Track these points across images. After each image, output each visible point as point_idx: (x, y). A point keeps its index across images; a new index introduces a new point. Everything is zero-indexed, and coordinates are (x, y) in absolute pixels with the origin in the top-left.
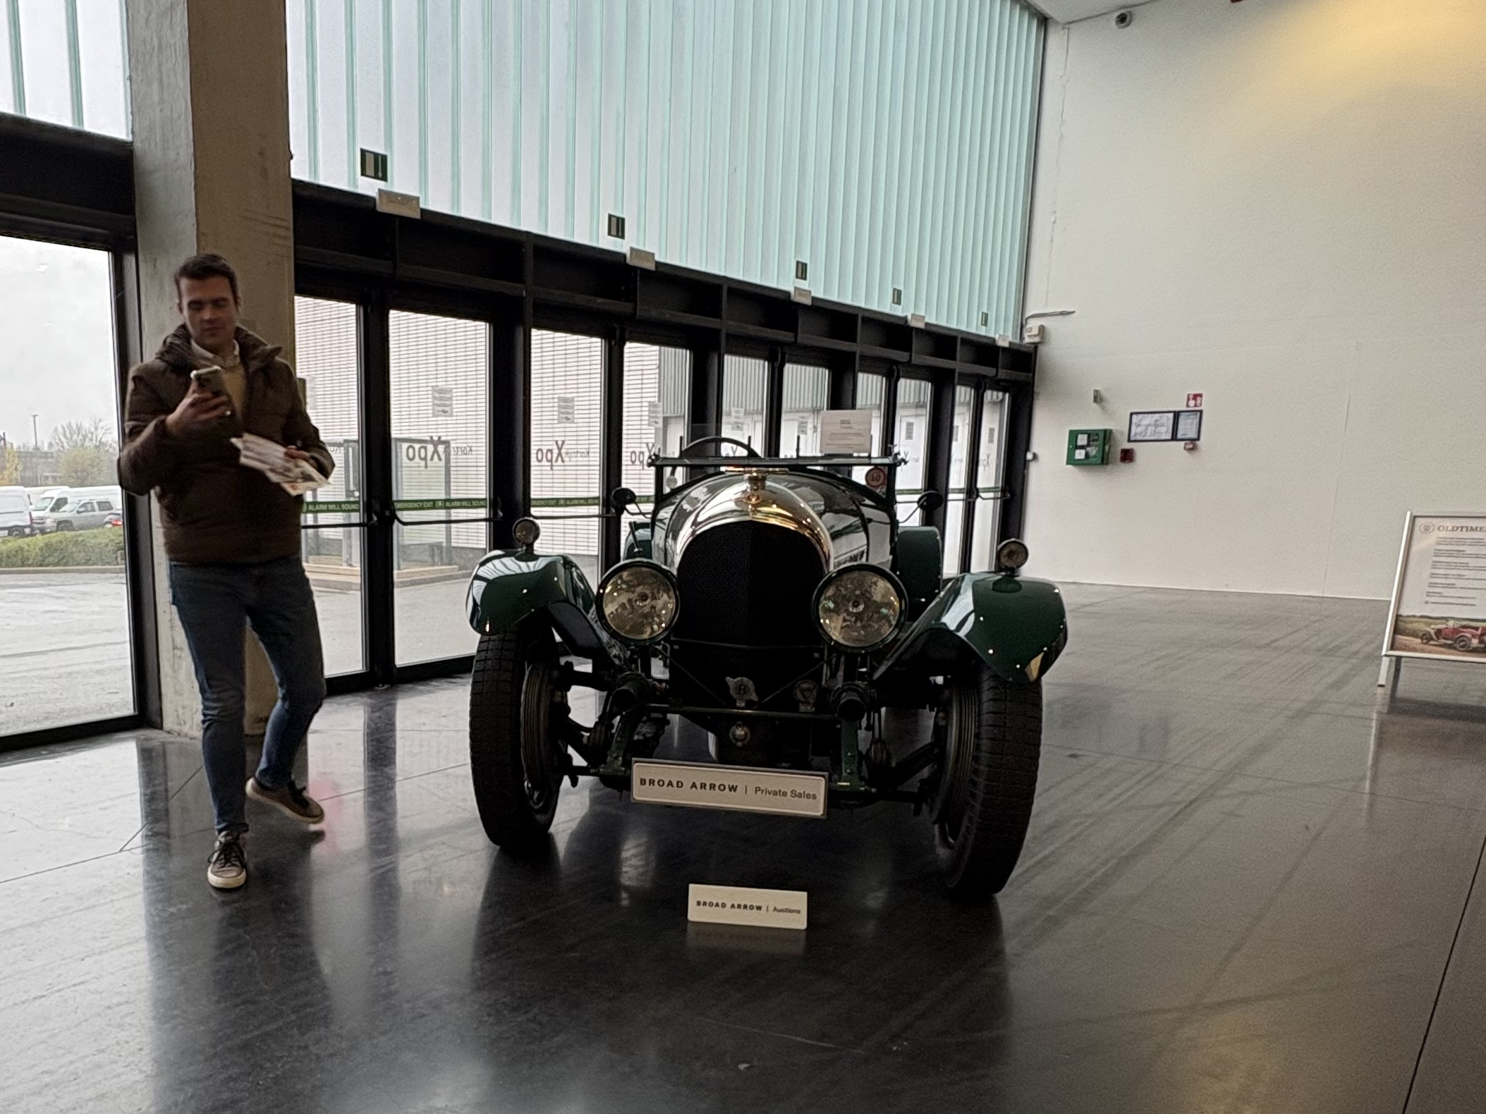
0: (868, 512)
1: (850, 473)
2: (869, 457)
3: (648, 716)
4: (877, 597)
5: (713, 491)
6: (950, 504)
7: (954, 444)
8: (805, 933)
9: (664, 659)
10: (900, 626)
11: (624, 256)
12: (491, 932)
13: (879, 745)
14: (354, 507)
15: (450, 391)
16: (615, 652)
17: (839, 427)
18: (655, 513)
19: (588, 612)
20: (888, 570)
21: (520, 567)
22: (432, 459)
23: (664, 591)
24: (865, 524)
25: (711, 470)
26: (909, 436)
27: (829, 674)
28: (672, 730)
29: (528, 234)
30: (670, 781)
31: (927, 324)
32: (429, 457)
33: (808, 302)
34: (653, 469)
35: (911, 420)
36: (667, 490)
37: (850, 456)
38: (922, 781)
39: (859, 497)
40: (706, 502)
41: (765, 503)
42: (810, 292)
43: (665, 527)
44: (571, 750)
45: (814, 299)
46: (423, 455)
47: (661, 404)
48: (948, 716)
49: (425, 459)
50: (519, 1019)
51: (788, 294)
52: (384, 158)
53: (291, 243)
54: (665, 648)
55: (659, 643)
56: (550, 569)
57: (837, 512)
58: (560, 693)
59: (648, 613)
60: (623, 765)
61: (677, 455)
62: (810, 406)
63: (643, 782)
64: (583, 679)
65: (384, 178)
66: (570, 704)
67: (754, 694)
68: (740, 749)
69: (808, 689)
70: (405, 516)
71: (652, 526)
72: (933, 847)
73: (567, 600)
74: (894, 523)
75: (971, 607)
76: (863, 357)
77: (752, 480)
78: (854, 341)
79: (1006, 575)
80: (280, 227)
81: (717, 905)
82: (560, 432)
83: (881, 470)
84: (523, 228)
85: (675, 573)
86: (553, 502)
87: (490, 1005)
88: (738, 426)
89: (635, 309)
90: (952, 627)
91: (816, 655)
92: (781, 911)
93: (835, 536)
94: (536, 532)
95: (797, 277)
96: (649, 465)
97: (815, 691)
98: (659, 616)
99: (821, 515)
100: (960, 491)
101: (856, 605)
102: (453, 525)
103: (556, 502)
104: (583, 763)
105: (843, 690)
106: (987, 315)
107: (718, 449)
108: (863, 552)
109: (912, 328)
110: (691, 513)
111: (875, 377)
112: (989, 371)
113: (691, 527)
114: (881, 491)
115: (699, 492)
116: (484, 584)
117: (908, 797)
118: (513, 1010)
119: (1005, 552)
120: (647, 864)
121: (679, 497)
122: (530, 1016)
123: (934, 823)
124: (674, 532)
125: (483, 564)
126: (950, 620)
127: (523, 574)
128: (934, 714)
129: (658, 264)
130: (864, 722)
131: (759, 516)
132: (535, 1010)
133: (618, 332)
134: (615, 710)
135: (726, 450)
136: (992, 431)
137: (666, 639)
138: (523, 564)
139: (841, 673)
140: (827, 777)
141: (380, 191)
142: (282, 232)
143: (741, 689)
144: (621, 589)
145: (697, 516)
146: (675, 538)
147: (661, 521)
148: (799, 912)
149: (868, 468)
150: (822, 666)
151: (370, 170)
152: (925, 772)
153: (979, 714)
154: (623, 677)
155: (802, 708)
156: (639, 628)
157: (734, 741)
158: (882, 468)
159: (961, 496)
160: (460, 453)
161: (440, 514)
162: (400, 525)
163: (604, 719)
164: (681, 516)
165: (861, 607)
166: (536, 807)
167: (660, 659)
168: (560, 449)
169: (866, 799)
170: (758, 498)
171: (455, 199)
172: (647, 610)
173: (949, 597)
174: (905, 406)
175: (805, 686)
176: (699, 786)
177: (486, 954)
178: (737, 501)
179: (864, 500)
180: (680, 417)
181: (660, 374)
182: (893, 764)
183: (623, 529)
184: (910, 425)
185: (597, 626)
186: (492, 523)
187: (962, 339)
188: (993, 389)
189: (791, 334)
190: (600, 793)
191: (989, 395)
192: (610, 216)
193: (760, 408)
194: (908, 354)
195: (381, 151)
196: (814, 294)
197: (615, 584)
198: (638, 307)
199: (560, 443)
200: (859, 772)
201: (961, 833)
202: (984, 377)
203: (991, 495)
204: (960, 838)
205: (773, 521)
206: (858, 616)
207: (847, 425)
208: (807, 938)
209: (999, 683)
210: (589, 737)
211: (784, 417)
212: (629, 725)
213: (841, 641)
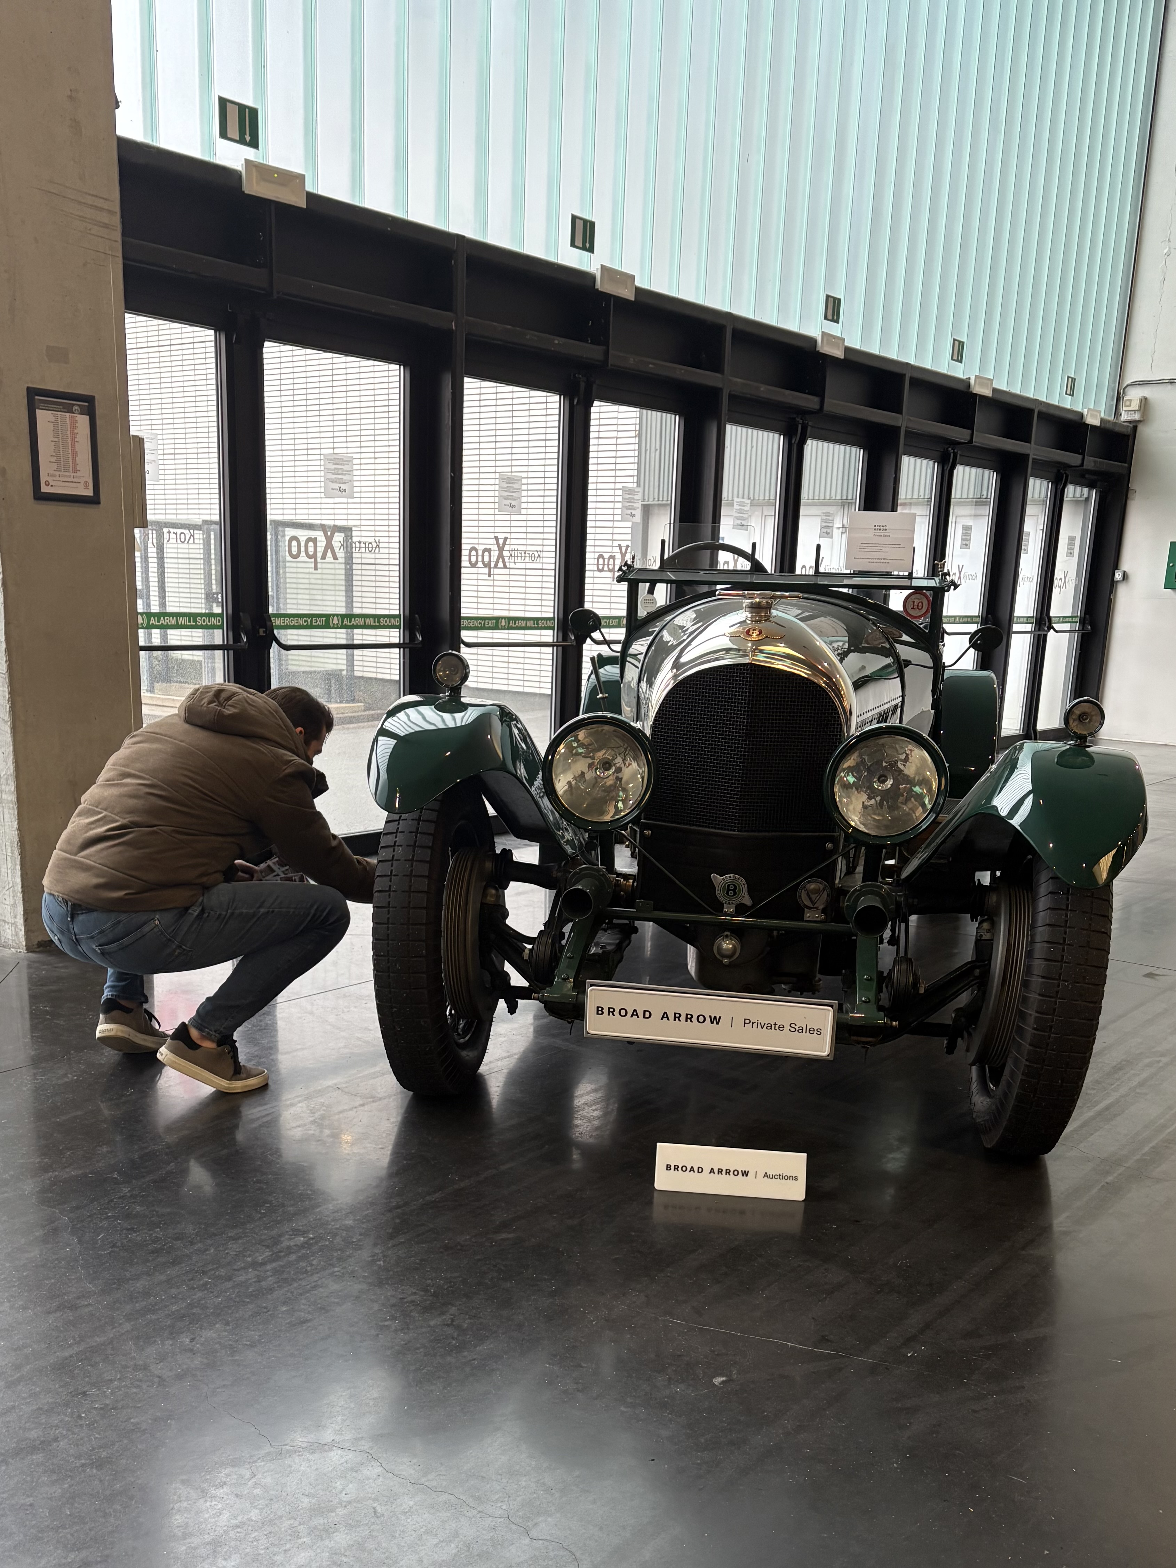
0: (905, 652)
1: (886, 598)
2: (910, 576)
3: (610, 922)
4: (910, 770)
5: (705, 619)
6: (1014, 638)
7: (1023, 557)
8: (803, 1204)
9: (632, 847)
10: (937, 809)
11: (593, 277)
12: (398, 1207)
13: (904, 967)
14: (215, 621)
15: (350, 461)
16: (568, 836)
17: (870, 534)
18: (626, 644)
19: (532, 785)
20: (925, 735)
21: (443, 721)
22: (324, 557)
23: (634, 759)
24: (901, 667)
25: (705, 589)
26: (966, 545)
27: (844, 869)
28: (642, 940)
29: (460, 238)
30: (635, 1010)
31: (995, 390)
32: (319, 555)
33: (839, 354)
34: (624, 586)
35: (969, 522)
36: (642, 613)
37: (888, 575)
38: (957, 1010)
39: (894, 631)
40: (695, 634)
41: (769, 639)
42: (843, 340)
43: (640, 665)
44: (508, 967)
45: (848, 350)
46: (311, 550)
47: (640, 490)
48: (994, 925)
49: (314, 556)
50: (432, 1323)
51: (813, 341)
52: (254, 112)
53: (118, 235)
54: (634, 832)
55: (624, 827)
56: (482, 723)
57: (862, 651)
58: (493, 892)
59: (611, 786)
60: (574, 987)
61: (657, 566)
62: (839, 497)
63: (599, 1010)
64: (526, 874)
65: (254, 143)
66: (508, 906)
67: (747, 896)
68: (725, 966)
69: (817, 891)
70: (290, 636)
71: (621, 660)
72: (969, 1096)
73: (503, 768)
74: (938, 666)
75: (1029, 787)
76: (909, 434)
77: (755, 608)
78: (900, 412)
79: (1074, 745)
80: (101, 209)
81: (692, 1169)
82: (503, 523)
83: (925, 595)
84: (453, 229)
85: (648, 732)
86: (492, 623)
87: (393, 1305)
88: (742, 526)
89: (606, 353)
90: (1004, 813)
91: (829, 845)
92: (774, 1177)
93: (859, 685)
94: (463, 671)
95: (826, 318)
96: (620, 580)
97: (825, 895)
98: (625, 790)
99: (842, 656)
100: (1027, 620)
101: (882, 780)
102: (357, 652)
103: (495, 623)
104: (524, 983)
105: (861, 893)
106: (1074, 380)
107: (714, 560)
108: (896, 706)
109: (976, 395)
110: (674, 647)
111: (925, 462)
112: (1073, 459)
113: (672, 668)
114: (922, 622)
115: (685, 618)
116: (393, 742)
117: (939, 1030)
118: (426, 1310)
119: (1077, 712)
120: (606, 1114)
121: (659, 625)
122: (447, 1317)
123: (972, 1064)
124: (649, 672)
125: (391, 713)
126: (1002, 803)
127: (448, 729)
128: (976, 924)
129: (639, 291)
130: (887, 934)
131: (760, 657)
132: (453, 1310)
133: (583, 385)
134: (565, 914)
135: (725, 560)
136: (1072, 539)
137: (635, 821)
138: (447, 716)
139: (860, 869)
140: (836, 1007)
141: (247, 161)
142: (105, 218)
143: (732, 889)
144: (578, 754)
145: (679, 656)
146: (650, 683)
147: (634, 656)
148: (796, 1178)
149: (907, 592)
150: (835, 861)
151: (233, 131)
152: (964, 999)
153: (1033, 927)
154: (576, 873)
155: (808, 915)
156: (600, 805)
157: (718, 957)
158: (928, 593)
159: (1029, 627)
160: (363, 550)
161: (339, 636)
162: (283, 652)
163: (553, 925)
164: (659, 651)
165: (890, 782)
166: (462, 1041)
167: (627, 846)
168: (501, 549)
169: (884, 1034)
170: (760, 632)
171: (357, 180)
172: (610, 782)
173: (1003, 772)
174: (962, 503)
175: (812, 886)
176: (671, 1017)
177: (391, 1237)
178: (733, 637)
179: (901, 636)
180: (664, 505)
181: (640, 444)
182: (922, 991)
183: (584, 665)
184: (967, 529)
185: (545, 803)
186: (407, 650)
187: (1040, 413)
188: (1076, 483)
189: (816, 399)
190: (545, 1020)
191: (1071, 491)
192: (574, 218)
193: (772, 497)
194: (969, 432)
195: (250, 103)
196: (847, 343)
197: (569, 748)
198: (611, 352)
199: (501, 541)
200: (878, 1000)
201: (1004, 1078)
202: (1067, 466)
203: (1067, 627)
204: (1003, 1083)
205: (779, 665)
206: (885, 794)
207: (882, 533)
208: (805, 1212)
209: (1061, 889)
210: (531, 950)
211: (803, 510)
212: (586, 935)
213: (862, 828)
